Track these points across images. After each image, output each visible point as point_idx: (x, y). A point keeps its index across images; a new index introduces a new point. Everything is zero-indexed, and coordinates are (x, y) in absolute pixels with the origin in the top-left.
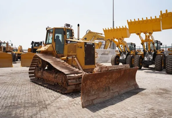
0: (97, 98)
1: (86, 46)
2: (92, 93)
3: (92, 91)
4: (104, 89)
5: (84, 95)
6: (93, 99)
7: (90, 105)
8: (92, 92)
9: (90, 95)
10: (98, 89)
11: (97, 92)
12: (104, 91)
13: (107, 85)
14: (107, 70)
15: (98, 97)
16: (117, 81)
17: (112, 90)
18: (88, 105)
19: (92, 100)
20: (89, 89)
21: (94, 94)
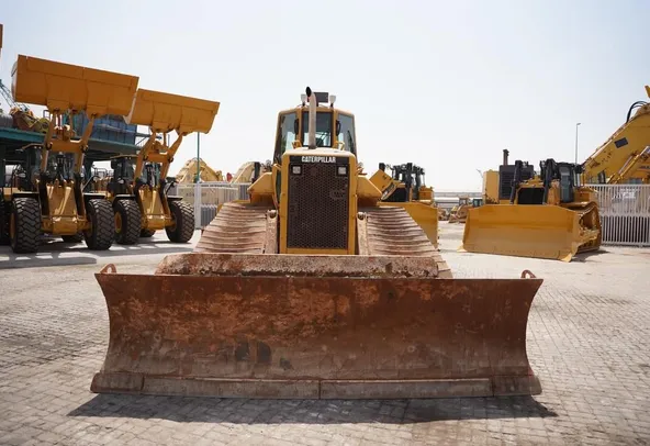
0: (174, 375)
1: (297, 170)
2: (156, 351)
3: (161, 345)
4: (230, 348)
5: (118, 350)
6: (152, 372)
7: (128, 390)
8: (157, 345)
9: (143, 353)
10: (191, 341)
11: (183, 355)
12: (226, 359)
13: (250, 336)
14: (228, 272)
15: (180, 373)
16: (331, 331)
17: (286, 364)
18: (116, 389)
19: (144, 377)
20: (147, 333)
21: (167, 359)
